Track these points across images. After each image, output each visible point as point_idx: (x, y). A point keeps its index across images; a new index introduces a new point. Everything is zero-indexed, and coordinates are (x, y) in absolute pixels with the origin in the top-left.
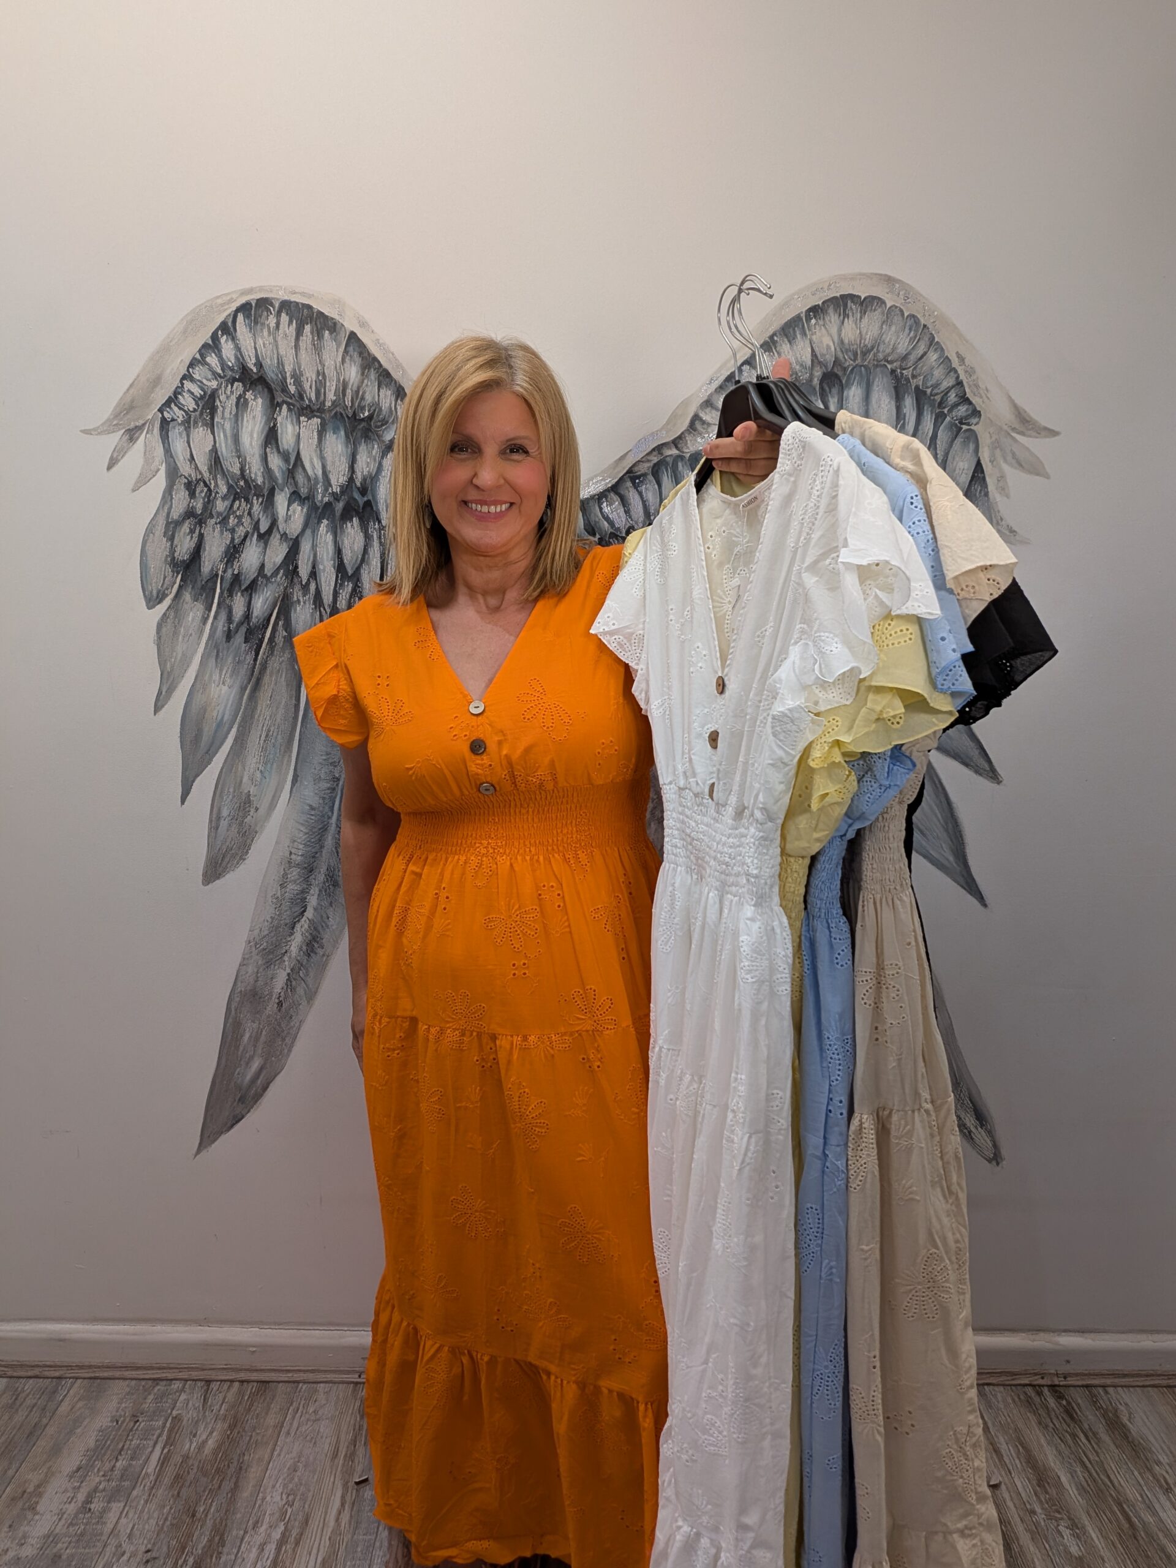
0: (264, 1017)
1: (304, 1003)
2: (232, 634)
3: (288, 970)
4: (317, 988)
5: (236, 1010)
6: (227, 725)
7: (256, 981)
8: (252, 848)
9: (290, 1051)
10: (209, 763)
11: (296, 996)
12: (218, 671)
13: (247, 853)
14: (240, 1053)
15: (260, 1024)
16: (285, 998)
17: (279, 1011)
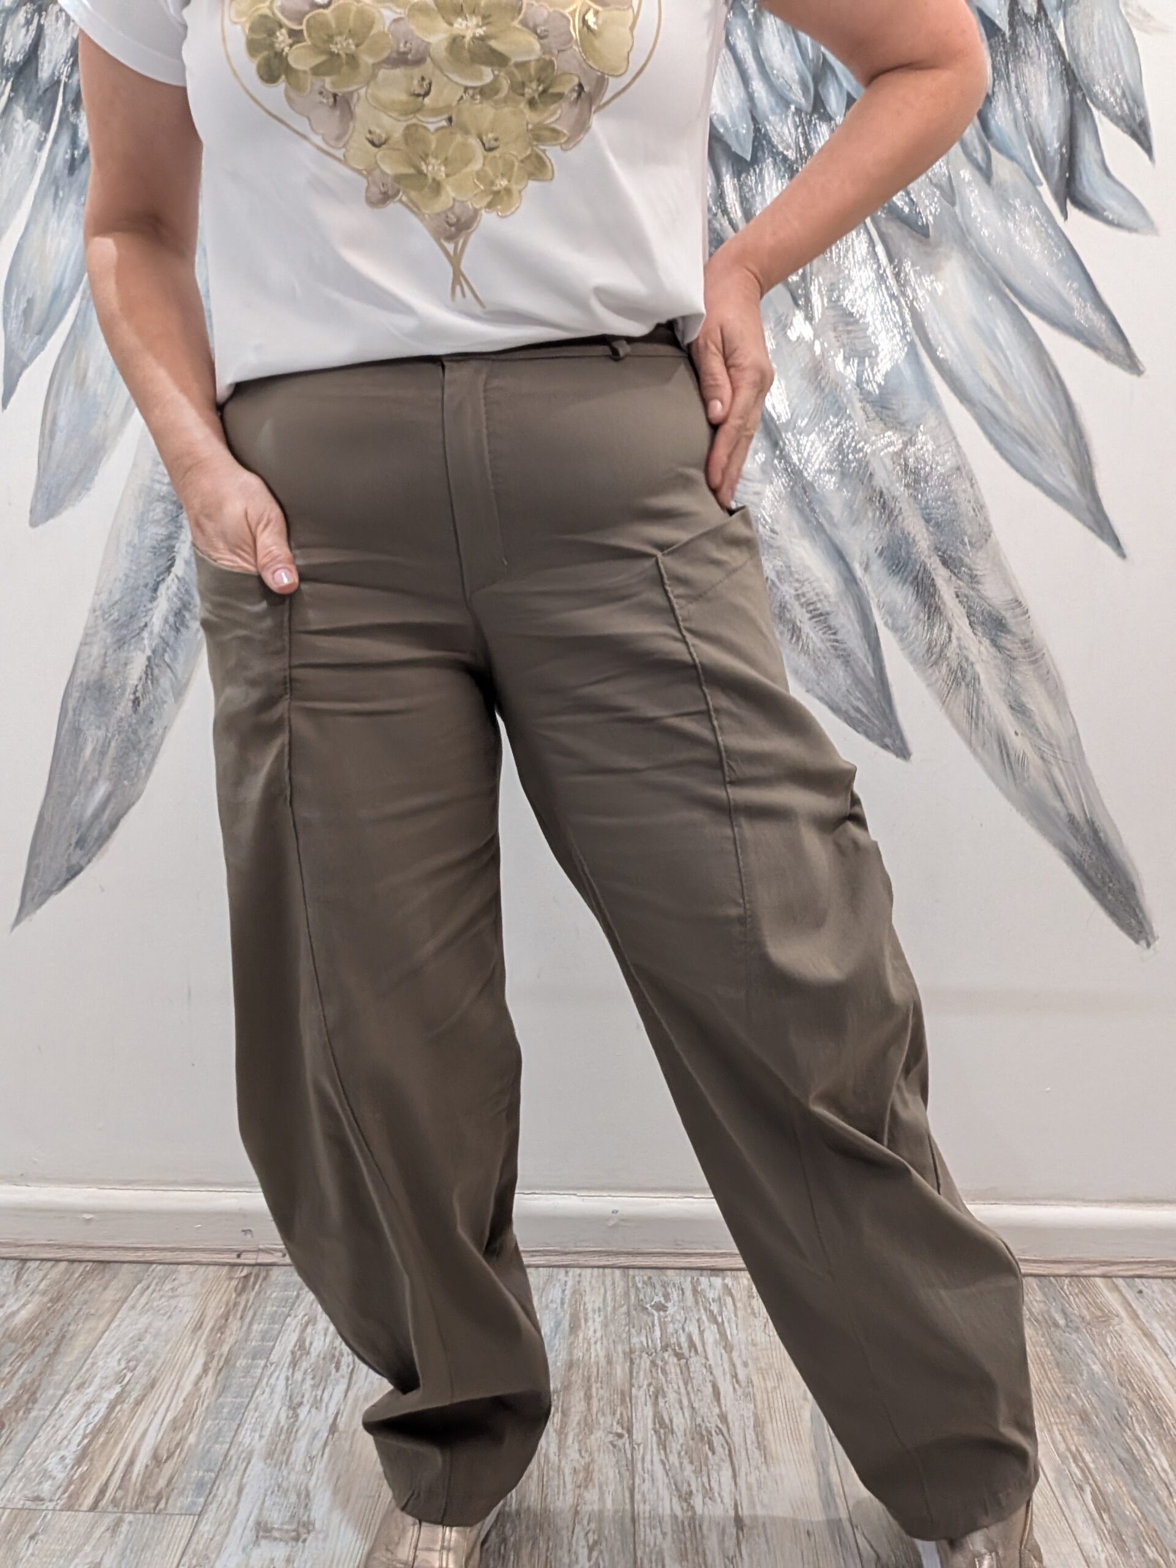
0: (113, 720)
1: (170, 699)
2: (77, 163)
3: (149, 653)
4: (189, 679)
5: (74, 710)
6: (66, 295)
7: (103, 667)
8: (100, 472)
9: (149, 770)
10: (43, 349)
11: (160, 690)
12: (56, 215)
13: (93, 479)
14: (78, 774)
15: (107, 730)
16: (144, 693)
17: (135, 711)
